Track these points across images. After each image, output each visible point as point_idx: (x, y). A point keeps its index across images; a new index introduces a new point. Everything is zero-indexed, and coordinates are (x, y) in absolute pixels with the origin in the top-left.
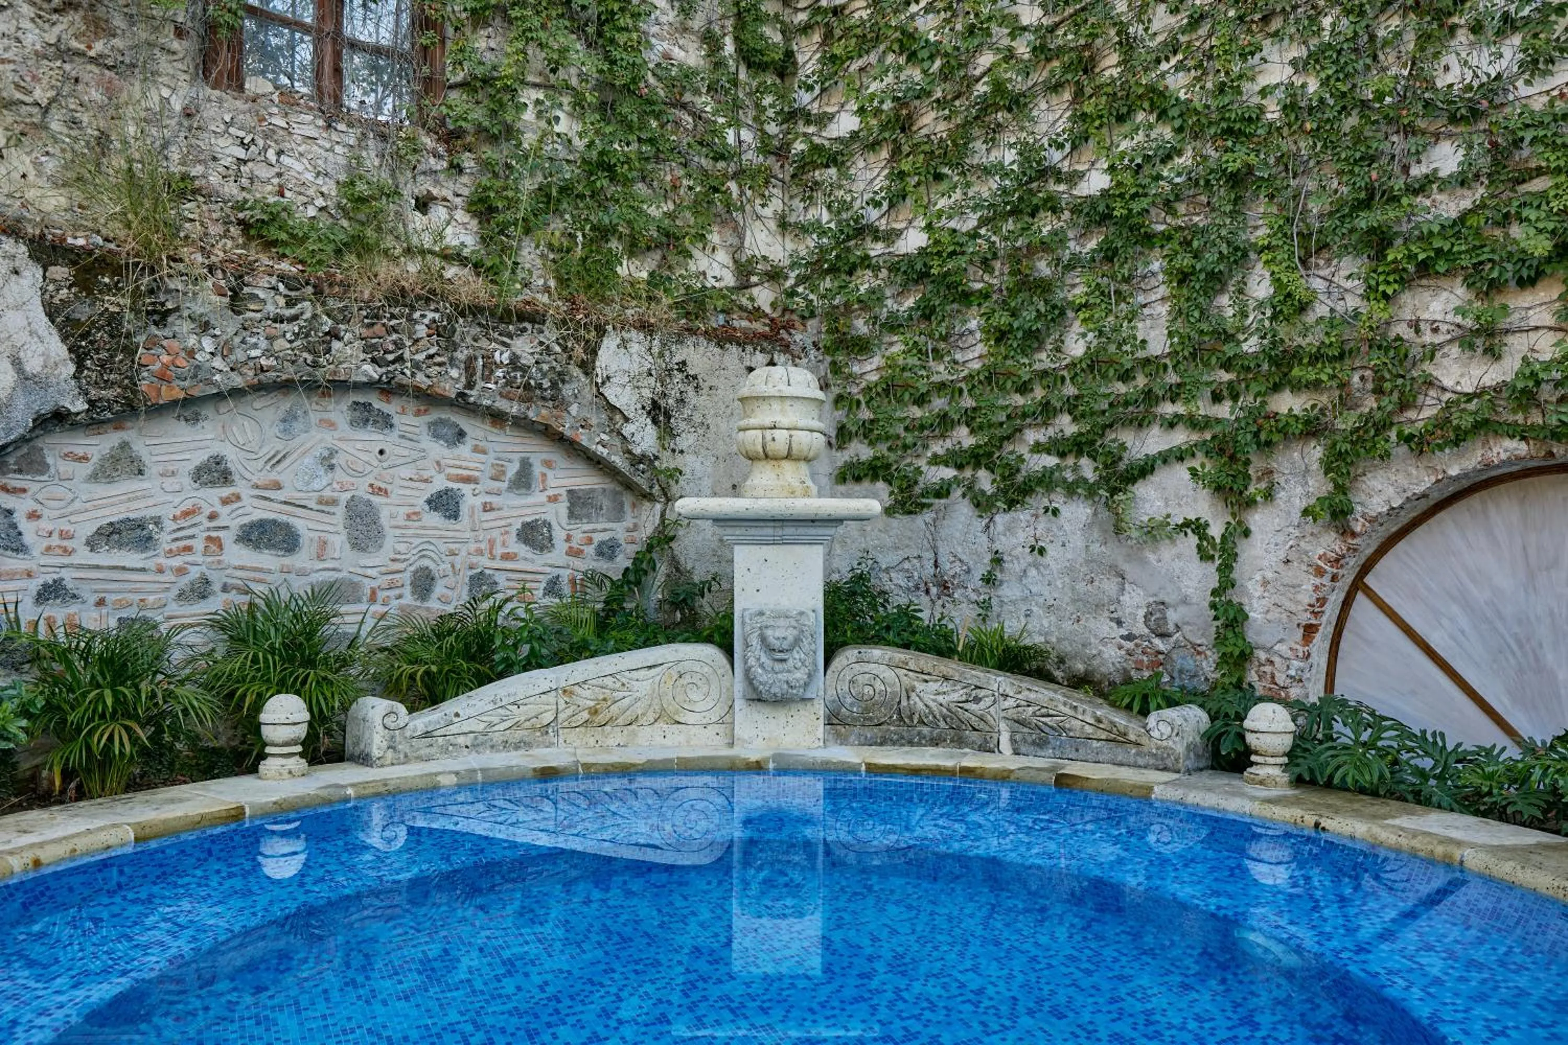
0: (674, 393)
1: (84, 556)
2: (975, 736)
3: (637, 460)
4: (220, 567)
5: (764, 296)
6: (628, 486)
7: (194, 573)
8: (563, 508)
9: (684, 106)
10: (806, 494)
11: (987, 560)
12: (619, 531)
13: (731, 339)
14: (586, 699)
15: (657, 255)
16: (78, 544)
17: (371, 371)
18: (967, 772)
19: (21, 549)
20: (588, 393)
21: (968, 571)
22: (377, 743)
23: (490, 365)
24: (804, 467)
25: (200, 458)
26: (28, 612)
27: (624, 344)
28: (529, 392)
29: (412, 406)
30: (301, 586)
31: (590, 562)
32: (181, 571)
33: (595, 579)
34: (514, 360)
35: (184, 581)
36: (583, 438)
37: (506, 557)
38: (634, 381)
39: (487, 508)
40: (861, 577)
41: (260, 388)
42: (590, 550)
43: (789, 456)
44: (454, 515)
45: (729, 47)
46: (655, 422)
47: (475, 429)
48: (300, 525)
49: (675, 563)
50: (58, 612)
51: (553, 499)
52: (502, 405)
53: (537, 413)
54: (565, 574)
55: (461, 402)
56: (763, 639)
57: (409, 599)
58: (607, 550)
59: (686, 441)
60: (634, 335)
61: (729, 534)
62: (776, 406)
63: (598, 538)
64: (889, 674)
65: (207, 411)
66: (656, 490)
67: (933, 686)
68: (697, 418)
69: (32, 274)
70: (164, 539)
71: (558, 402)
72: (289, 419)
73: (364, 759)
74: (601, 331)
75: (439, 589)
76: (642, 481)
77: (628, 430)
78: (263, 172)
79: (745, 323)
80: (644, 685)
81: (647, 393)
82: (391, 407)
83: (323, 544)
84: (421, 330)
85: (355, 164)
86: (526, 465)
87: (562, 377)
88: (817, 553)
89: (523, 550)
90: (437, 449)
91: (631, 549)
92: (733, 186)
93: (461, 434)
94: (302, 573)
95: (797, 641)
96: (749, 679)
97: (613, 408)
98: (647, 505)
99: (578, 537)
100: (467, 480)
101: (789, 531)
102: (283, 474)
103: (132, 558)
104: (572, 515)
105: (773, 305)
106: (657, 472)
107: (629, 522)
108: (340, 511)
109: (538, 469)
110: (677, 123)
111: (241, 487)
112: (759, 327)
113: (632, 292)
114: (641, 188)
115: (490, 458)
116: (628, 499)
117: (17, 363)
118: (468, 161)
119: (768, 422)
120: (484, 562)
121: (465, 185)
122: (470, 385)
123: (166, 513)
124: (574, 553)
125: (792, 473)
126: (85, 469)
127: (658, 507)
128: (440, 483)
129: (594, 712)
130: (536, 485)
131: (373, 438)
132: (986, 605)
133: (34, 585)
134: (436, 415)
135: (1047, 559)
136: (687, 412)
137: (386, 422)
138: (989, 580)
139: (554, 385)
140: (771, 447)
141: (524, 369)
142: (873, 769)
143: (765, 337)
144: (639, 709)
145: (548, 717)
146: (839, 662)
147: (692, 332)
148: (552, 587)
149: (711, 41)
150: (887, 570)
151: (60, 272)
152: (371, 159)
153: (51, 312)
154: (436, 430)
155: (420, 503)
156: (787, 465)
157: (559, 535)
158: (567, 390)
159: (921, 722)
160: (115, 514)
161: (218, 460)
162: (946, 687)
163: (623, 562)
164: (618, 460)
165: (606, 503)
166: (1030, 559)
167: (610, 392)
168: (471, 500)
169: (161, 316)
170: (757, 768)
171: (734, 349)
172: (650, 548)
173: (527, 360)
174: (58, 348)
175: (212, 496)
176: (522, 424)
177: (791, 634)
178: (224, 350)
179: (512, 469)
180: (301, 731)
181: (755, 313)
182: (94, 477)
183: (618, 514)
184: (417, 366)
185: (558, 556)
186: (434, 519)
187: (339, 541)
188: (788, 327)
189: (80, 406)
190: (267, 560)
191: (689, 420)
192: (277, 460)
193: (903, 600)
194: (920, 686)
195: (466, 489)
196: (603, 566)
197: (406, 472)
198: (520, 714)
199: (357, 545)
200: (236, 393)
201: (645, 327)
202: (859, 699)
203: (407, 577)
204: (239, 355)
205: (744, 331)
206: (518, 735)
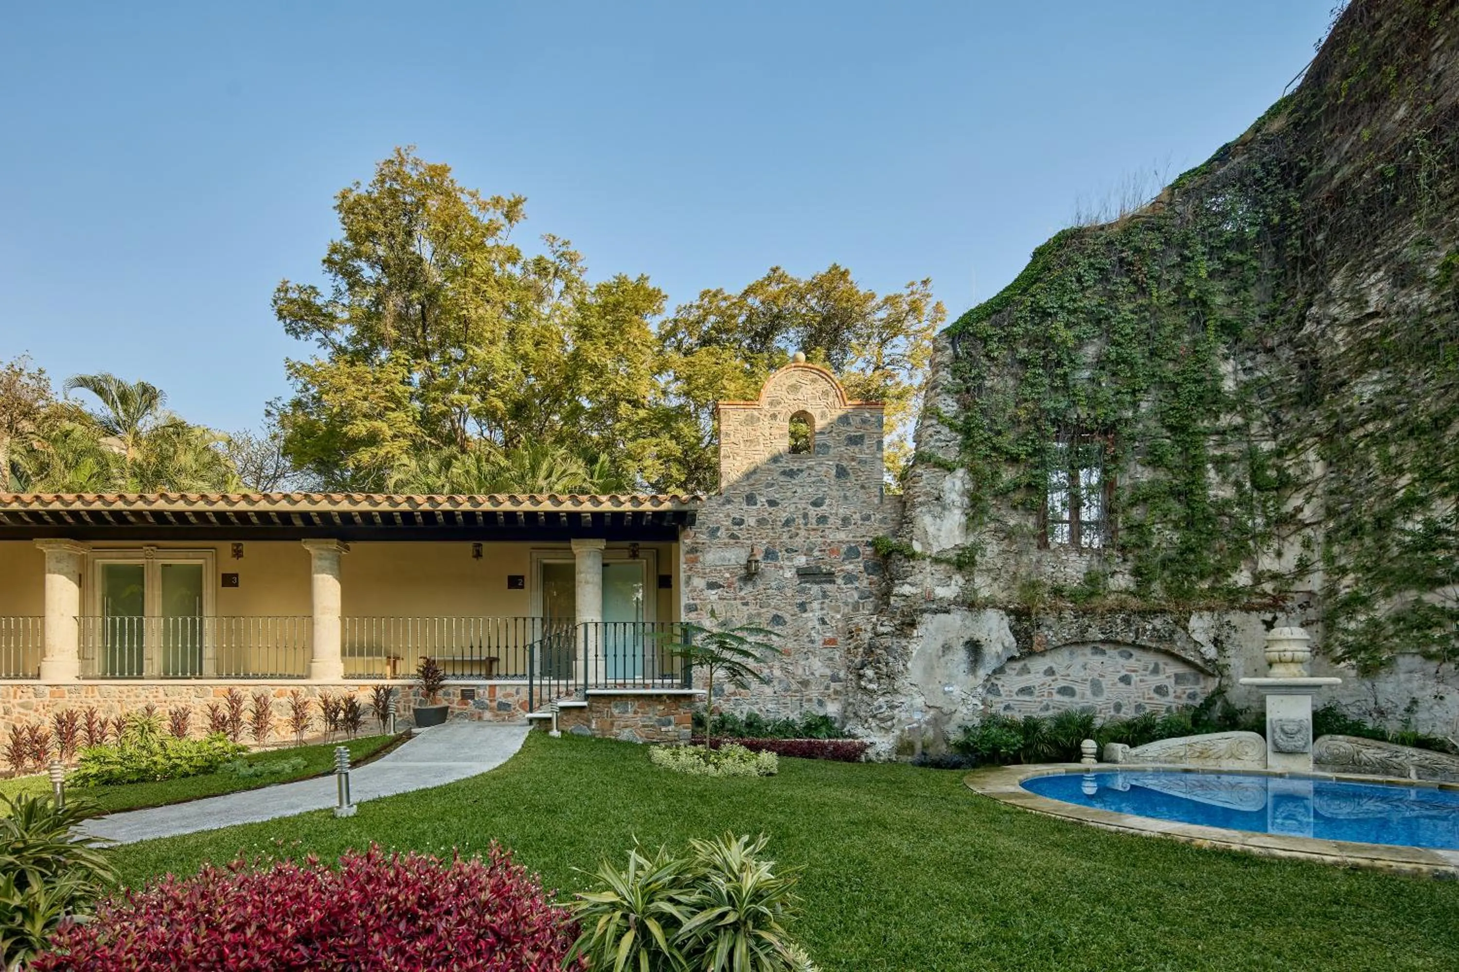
0: (1225, 634)
1: (1015, 697)
2: (1395, 771)
3: (1206, 661)
4: (1052, 701)
5: (1268, 587)
6: (1202, 671)
7: (1045, 703)
8: (1172, 680)
9: (1225, 514)
10: (1302, 676)
11: (1408, 700)
12: (1197, 689)
13: (1253, 609)
14: (1198, 748)
15: (1213, 578)
16: (1014, 694)
17: (1102, 637)
18: (1389, 783)
19: (1000, 695)
20: (1185, 637)
21: (1397, 706)
22: (1120, 757)
23: (1145, 630)
24: (1300, 666)
25: (1046, 667)
26: (1002, 713)
27: (1201, 617)
28: (1160, 639)
29: (1112, 646)
30: (1078, 707)
31: (1184, 701)
32: (1041, 702)
33: (1187, 707)
34: (1154, 629)
35: (1042, 706)
36: (1183, 654)
37: (1150, 699)
38: (1206, 631)
39: (1141, 681)
40: (1331, 708)
41: (1065, 645)
42: (1185, 696)
43: (1292, 661)
44: (1129, 684)
45: (1248, 485)
46: (1216, 646)
47: (1136, 653)
48: (1075, 687)
49: (1226, 701)
50: (1009, 713)
51: (1168, 677)
52: (1149, 644)
53: (1164, 646)
54: (1174, 706)
55: (1133, 645)
56: (1282, 730)
57: (1113, 713)
58: (1192, 696)
59: (1231, 652)
60: (1205, 613)
61: (1262, 691)
62: (1286, 643)
63: (1188, 691)
64: (1347, 745)
65: (1048, 653)
66: (1216, 673)
67: (1372, 751)
68: (1236, 643)
69: (1006, 619)
70: (1036, 692)
71: (1172, 641)
72: (1071, 653)
73: (1115, 762)
74: (1191, 613)
75: (1123, 710)
76: (1209, 669)
77: (1203, 650)
78: (1060, 575)
79: (1259, 600)
80: (1223, 745)
81: (1212, 635)
82: (1105, 647)
83: (1084, 694)
84: (1119, 621)
85: (1089, 566)
86: (1156, 665)
87: (1174, 632)
88: (1309, 698)
89: (1156, 696)
90: (1122, 661)
91: (1204, 696)
92: (1251, 543)
93: (1131, 655)
94: (1077, 703)
95: (1299, 731)
96: (1275, 743)
97: (1196, 642)
98: (1211, 679)
99: (1179, 691)
100: (1134, 671)
101: (1294, 690)
102: (1070, 671)
103: (1027, 698)
104: (1176, 683)
105: (1274, 590)
106: (1217, 667)
107: (1202, 685)
108: (1089, 683)
109: (1161, 666)
110: (1222, 523)
111: (1058, 676)
112: (1266, 601)
113: (1202, 595)
114: (1205, 553)
115: (1142, 663)
116: (1201, 676)
117: (1003, 644)
118: (1130, 556)
119: (1282, 648)
120: (1141, 700)
121: (1129, 565)
122: (1137, 638)
123: (1036, 685)
124: (1176, 697)
125: (1293, 668)
126: (1015, 672)
127: (1217, 680)
128: (1123, 673)
129: (1202, 753)
130: (1161, 672)
131: (1098, 658)
132: (1408, 722)
133: (1003, 706)
134: (1121, 649)
135: (1446, 701)
136: (1231, 641)
137: (1103, 653)
138: (1408, 710)
139: (1170, 635)
140: (1283, 658)
141: (1158, 631)
142: (1338, 779)
143: (1270, 605)
144: (1221, 753)
145: (1182, 754)
146: (1321, 740)
147: (1233, 608)
148: (1169, 710)
149: (1238, 485)
150: (1346, 706)
151: (1012, 617)
152: (1095, 562)
153: (1011, 628)
154: (1121, 654)
155: (1117, 680)
156: (1292, 666)
157: (1171, 691)
158: (1176, 637)
159: (1365, 764)
160: (1023, 685)
161: (1051, 668)
162: (1379, 751)
163: (1199, 701)
164: (1199, 662)
165: (1192, 678)
166: (1434, 701)
167: (1195, 636)
168: (1135, 678)
169: (1038, 627)
170: (1281, 776)
171: (1254, 613)
172: (1213, 696)
173: (1159, 627)
174: (1013, 639)
175: (1049, 679)
176: (1157, 651)
177: (1296, 728)
178: (1056, 634)
179: (1151, 667)
180: (1095, 751)
181: (1264, 594)
182: (1017, 675)
183: (1197, 682)
184: (1118, 633)
185: (1171, 698)
186: (1121, 685)
187: (1088, 693)
188: (1284, 599)
189: (1018, 655)
190: (1066, 699)
191: (1232, 644)
192: (1068, 667)
193: (1356, 718)
194: (1364, 751)
195: (1133, 674)
196: (1190, 702)
197: (1111, 669)
198: (1171, 752)
199: (1095, 694)
200: (1056, 648)
201: (1209, 609)
202: (1332, 754)
203: (1112, 705)
204: (1060, 636)
205: (1259, 604)
206: (1169, 759)
